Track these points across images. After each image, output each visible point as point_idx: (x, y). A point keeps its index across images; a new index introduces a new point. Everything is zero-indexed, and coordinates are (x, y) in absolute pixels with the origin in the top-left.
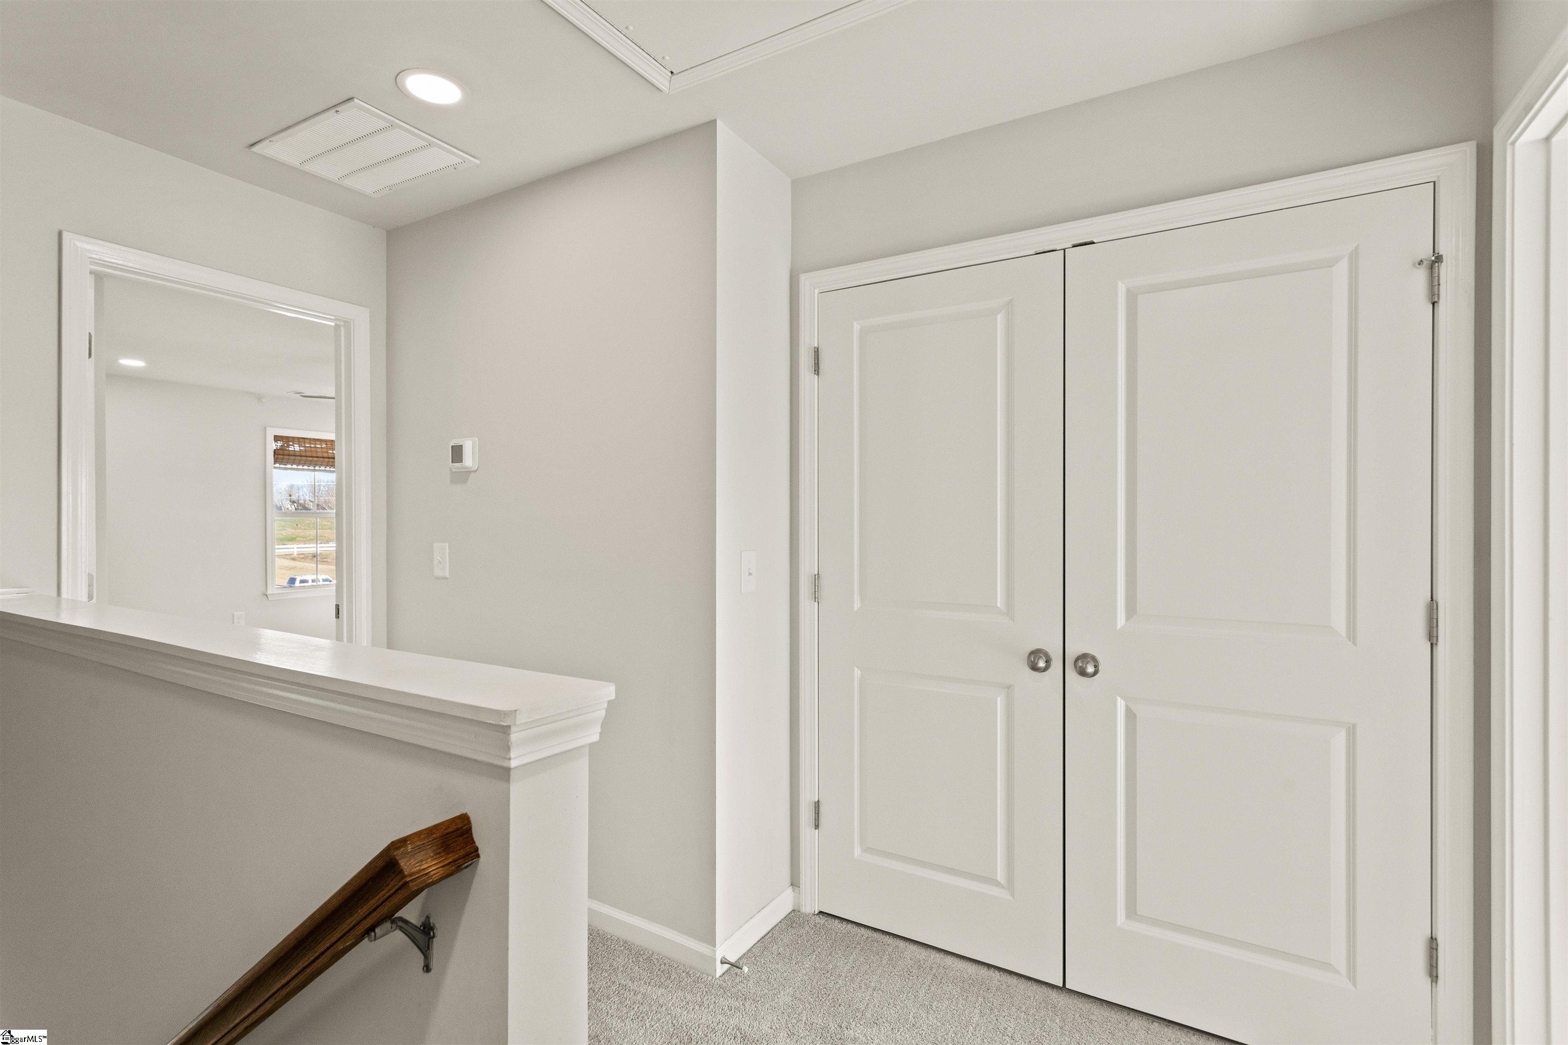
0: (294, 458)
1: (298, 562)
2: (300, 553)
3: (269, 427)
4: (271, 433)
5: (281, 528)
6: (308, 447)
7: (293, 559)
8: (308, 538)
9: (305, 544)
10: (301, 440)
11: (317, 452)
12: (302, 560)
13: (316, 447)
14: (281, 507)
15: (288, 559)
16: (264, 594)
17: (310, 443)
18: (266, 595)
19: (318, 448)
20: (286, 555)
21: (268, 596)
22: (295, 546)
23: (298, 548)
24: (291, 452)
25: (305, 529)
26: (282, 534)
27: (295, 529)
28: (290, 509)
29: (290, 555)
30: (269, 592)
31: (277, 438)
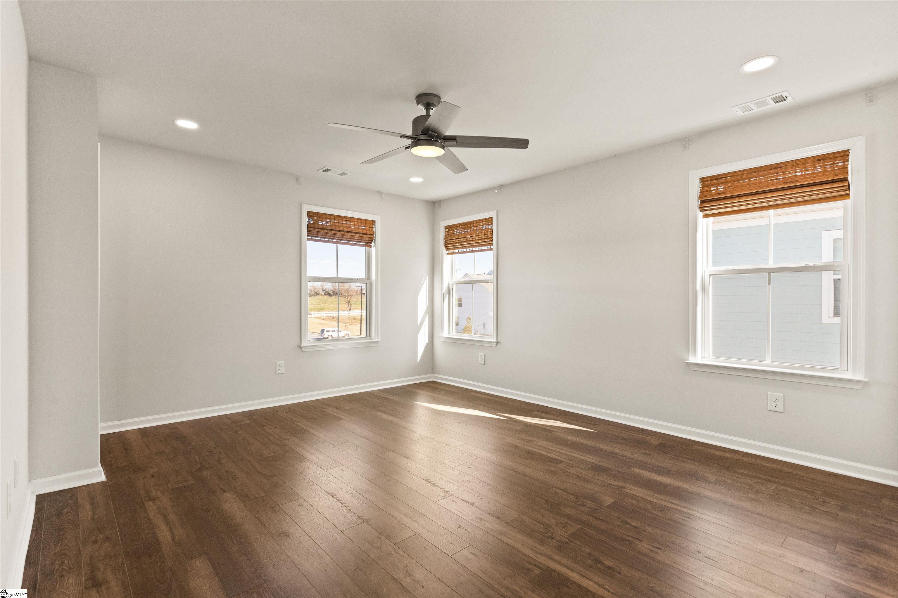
0: (322, 231)
1: (325, 321)
2: (327, 316)
3: (304, 204)
4: (306, 209)
5: (318, 303)
6: (332, 222)
7: (323, 319)
8: (330, 309)
9: (329, 312)
10: (328, 216)
11: (339, 226)
12: (327, 320)
13: (339, 223)
14: (318, 293)
15: (321, 319)
16: (299, 346)
17: (335, 219)
18: (301, 347)
19: (340, 223)
20: (320, 317)
21: (302, 348)
22: (324, 313)
23: (325, 314)
24: (320, 226)
25: (329, 304)
26: (319, 307)
27: (324, 304)
28: (322, 294)
29: (322, 317)
30: (303, 344)
31: (310, 214)
